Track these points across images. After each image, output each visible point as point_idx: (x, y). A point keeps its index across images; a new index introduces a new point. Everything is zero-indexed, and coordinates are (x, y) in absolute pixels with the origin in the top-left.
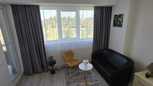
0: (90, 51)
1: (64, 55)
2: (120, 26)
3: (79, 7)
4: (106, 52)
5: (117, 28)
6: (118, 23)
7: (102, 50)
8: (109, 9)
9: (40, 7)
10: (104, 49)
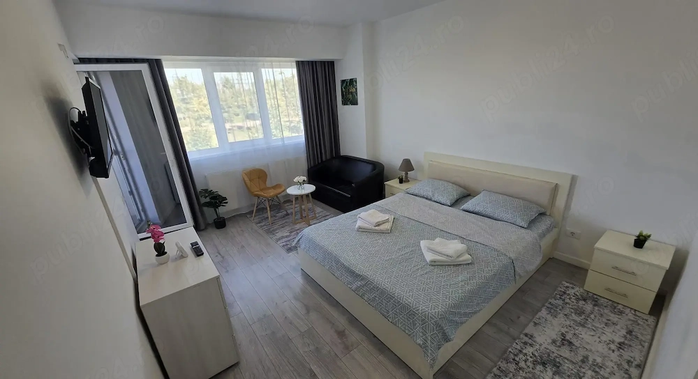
0: (304, 165)
1: (246, 179)
2: (355, 103)
3: (259, 61)
4: (336, 163)
5: (350, 107)
6: (350, 99)
7: (327, 160)
8: (329, 66)
9: (164, 64)
10: (332, 158)
